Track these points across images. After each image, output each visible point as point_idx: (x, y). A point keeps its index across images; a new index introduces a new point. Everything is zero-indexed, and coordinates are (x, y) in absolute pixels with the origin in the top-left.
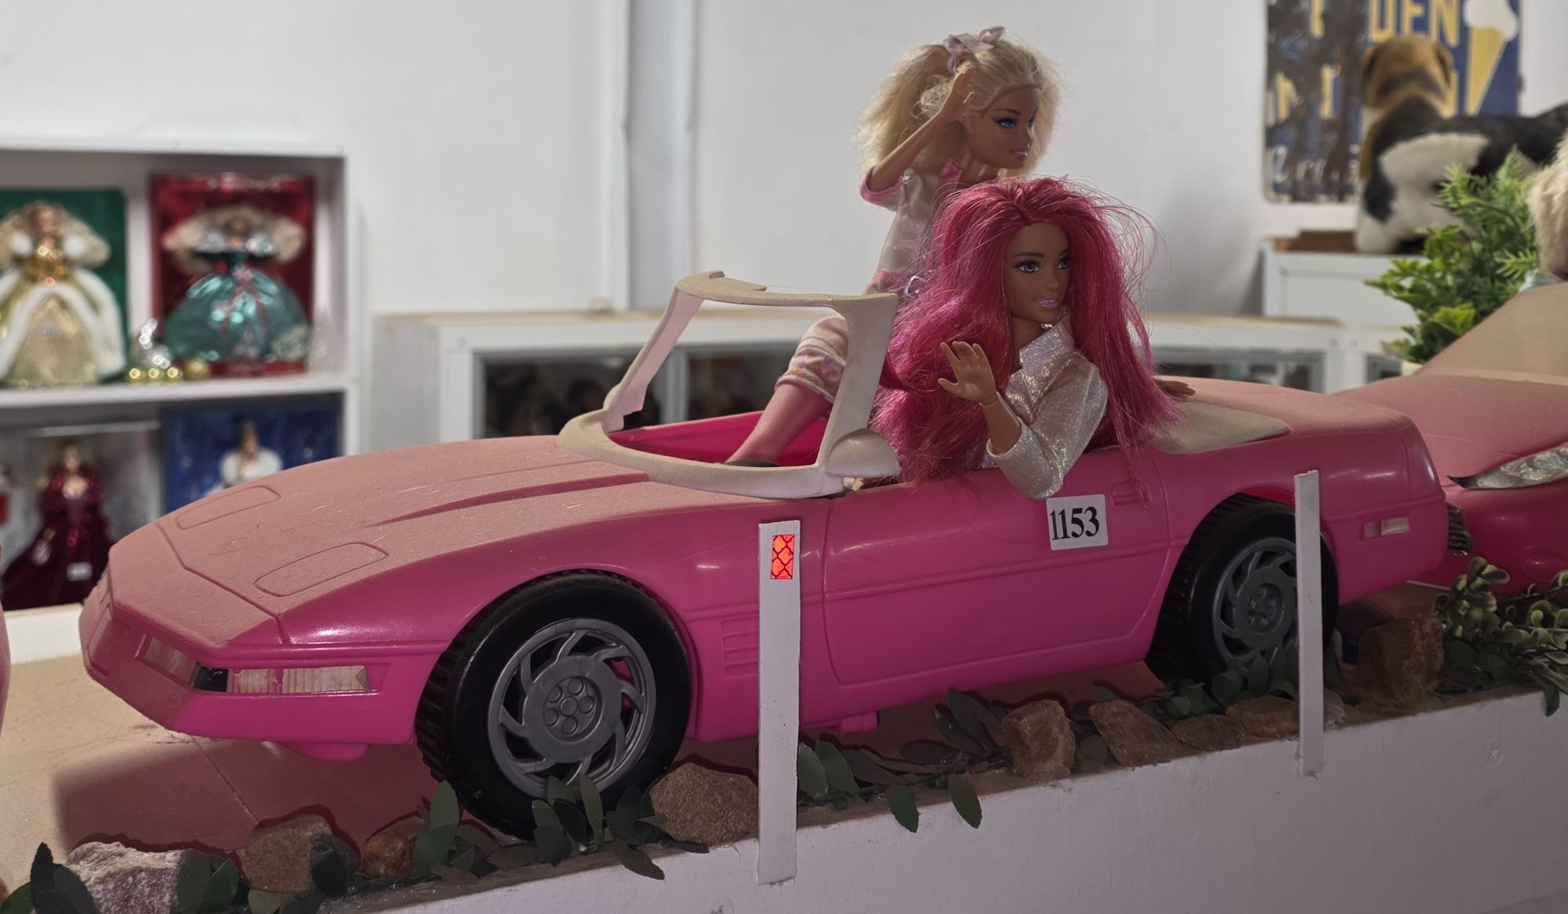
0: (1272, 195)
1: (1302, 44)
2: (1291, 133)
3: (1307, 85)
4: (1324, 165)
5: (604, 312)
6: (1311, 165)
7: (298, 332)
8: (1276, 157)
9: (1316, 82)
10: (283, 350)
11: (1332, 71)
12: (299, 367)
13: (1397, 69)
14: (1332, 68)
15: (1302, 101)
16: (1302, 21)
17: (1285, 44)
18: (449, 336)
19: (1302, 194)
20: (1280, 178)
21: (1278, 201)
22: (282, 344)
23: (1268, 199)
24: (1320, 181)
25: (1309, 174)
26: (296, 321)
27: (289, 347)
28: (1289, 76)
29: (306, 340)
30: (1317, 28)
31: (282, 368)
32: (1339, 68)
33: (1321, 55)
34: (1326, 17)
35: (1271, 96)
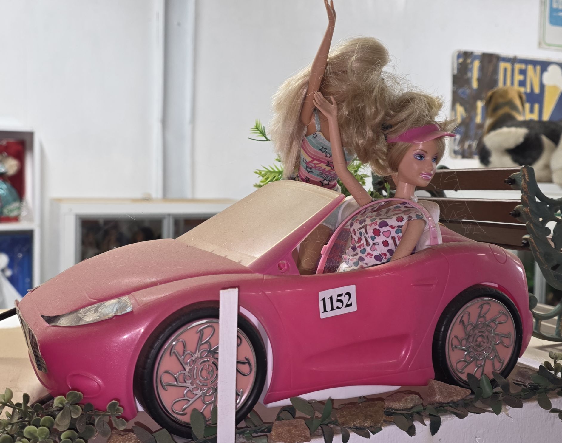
0: (453, 155)
1: (468, 91)
2: (462, 129)
3: (470, 109)
4: (477, 143)
5: (147, 199)
6: (471, 143)
7: (16, 205)
8: (455, 139)
9: (474, 108)
10: (8, 212)
11: (482, 103)
12: (16, 219)
13: (501, 100)
14: (481, 102)
15: (467, 116)
16: (468, 82)
17: (460, 91)
18: (64, 208)
19: (467, 155)
20: (457, 148)
21: (456, 158)
22: (7, 210)
23: (452, 157)
24: (475, 150)
25: (470, 146)
26: (15, 200)
27: (11, 211)
28: (461, 104)
29: (19, 208)
30: (475, 85)
31: (8, 219)
32: (485, 101)
33: (477, 96)
34: (479, 80)
35: (453, 113)
